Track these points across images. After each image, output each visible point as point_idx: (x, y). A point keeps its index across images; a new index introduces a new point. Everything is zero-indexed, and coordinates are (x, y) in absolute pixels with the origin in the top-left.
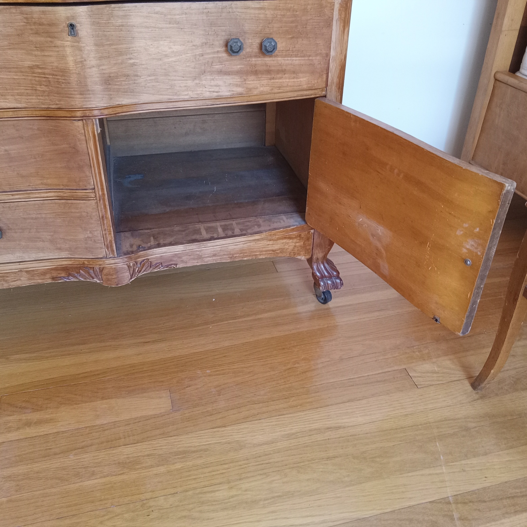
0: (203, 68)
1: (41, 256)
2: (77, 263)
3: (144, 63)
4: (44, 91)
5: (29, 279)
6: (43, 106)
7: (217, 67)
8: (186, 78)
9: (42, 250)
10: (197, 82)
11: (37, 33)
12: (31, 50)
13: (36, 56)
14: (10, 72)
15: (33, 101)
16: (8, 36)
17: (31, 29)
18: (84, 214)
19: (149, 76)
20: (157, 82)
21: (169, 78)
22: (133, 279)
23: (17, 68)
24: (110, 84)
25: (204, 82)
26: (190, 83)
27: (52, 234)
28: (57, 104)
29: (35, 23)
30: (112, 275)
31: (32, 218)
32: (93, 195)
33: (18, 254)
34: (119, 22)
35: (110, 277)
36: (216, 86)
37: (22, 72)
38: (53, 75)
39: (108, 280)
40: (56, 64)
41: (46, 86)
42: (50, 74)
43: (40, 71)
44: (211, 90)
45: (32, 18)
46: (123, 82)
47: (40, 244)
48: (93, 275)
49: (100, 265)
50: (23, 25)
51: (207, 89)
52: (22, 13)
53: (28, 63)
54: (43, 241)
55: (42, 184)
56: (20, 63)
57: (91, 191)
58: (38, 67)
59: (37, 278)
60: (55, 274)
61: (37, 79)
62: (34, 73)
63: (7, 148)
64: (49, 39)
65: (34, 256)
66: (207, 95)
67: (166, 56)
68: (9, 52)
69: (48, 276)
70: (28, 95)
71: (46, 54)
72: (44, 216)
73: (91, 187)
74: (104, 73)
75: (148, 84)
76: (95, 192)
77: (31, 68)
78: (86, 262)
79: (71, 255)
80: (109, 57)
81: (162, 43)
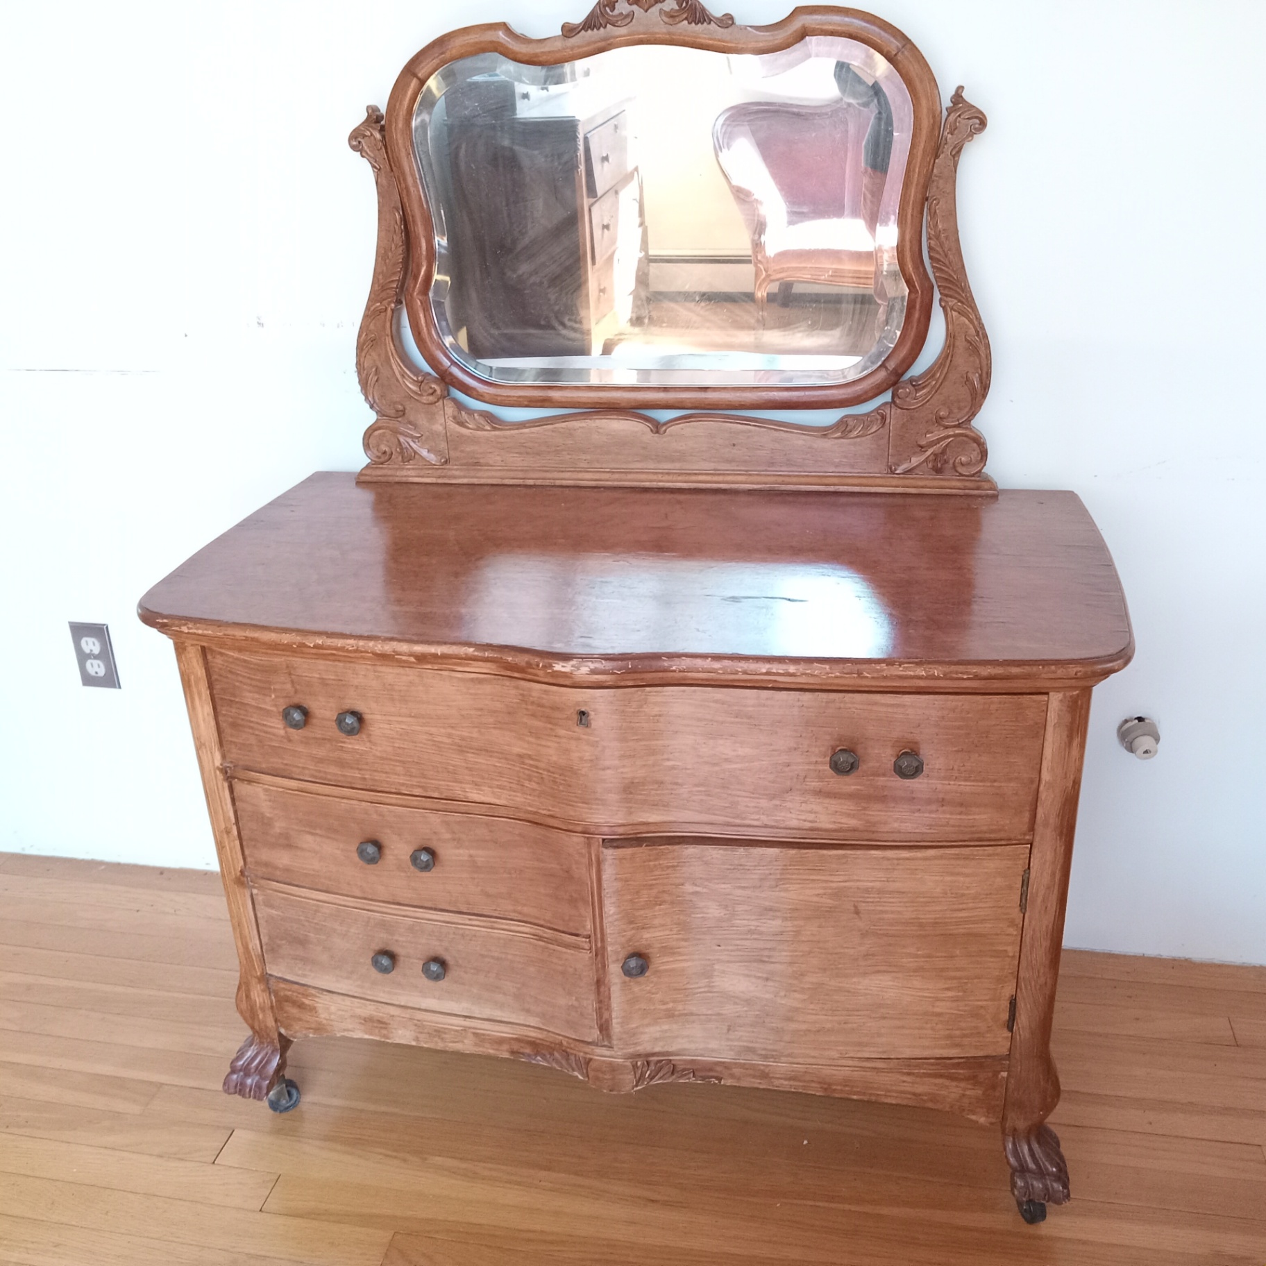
0: (788, 783)
1: (498, 1014)
2: (551, 1040)
3: (688, 767)
4: (534, 790)
5: (476, 1045)
6: (530, 809)
7: (815, 784)
8: (757, 796)
9: (501, 1006)
10: (777, 802)
11: (533, 715)
12: (523, 734)
13: (529, 742)
14: (491, 756)
15: (518, 799)
16: (495, 712)
17: (527, 709)
18: (571, 970)
19: (696, 785)
20: (709, 795)
21: (730, 792)
22: (639, 1088)
23: (501, 753)
24: (631, 793)
25: (788, 805)
26: (764, 803)
27: (519, 986)
28: (549, 810)
29: (533, 703)
30: (604, 1073)
31: (493, 957)
32: (587, 946)
33: (465, 1005)
34: (656, 710)
35: (601, 1075)
36: (811, 812)
37: (506, 759)
38: (549, 771)
39: (597, 1078)
40: (554, 758)
41: (538, 783)
42: (544, 770)
43: (531, 762)
44: (800, 817)
45: (530, 696)
46: (653, 792)
47: (500, 997)
48: (574, 1065)
49: (586, 1053)
50: (517, 703)
51: (793, 816)
52: (517, 688)
53: (517, 750)
54: (505, 994)
55: (515, 911)
56: (506, 747)
57: (584, 939)
58: (530, 757)
59: (487, 1045)
60: (516, 1047)
61: (527, 772)
62: (523, 763)
63: (472, 852)
64: (549, 726)
65: (487, 1012)
66: (794, 823)
67: (727, 760)
68: (495, 732)
69: (505, 1047)
70: (511, 789)
71: (543, 743)
72: (510, 957)
73: (585, 933)
74: (624, 778)
75: (694, 798)
76: (590, 942)
77: (520, 756)
78: (565, 1043)
79: (543, 1024)
80: (634, 756)
81: (721, 742)
